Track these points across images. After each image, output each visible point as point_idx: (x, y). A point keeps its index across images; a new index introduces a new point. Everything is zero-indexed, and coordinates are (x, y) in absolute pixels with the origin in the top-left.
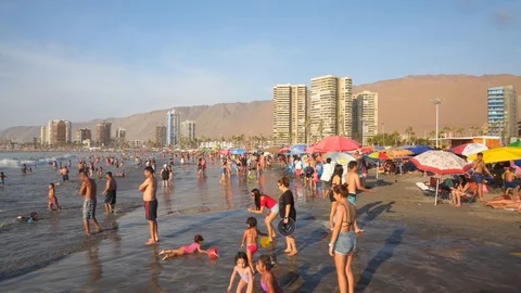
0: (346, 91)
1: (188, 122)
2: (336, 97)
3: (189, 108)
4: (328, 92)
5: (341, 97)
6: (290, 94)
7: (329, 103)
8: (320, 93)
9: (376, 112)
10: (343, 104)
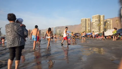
0: (103, 19)
1: (59, 30)
2: (100, 21)
3: (59, 27)
4: (97, 19)
5: (101, 21)
6: (86, 21)
7: (98, 23)
8: (95, 20)
9: (112, 25)
10: (102, 23)
